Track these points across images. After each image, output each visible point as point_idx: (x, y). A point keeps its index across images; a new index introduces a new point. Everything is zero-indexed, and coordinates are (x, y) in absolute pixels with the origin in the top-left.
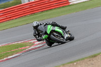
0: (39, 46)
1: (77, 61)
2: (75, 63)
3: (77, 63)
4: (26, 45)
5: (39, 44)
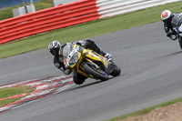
0: (43, 93)
4: (21, 92)
5: (44, 89)
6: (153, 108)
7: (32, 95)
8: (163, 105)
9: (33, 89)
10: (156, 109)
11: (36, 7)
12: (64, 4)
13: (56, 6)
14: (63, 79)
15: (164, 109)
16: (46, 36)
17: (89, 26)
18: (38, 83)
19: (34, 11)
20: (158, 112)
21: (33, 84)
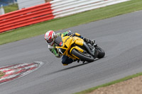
0: (11, 77)
6: (96, 88)
7: (3, 79)
8: (104, 86)
9: (3, 74)
10: (99, 89)
11: (5, 10)
12: (27, 8)
13: (20, 9)
14: (26, 66)
15: (105, 89)
16: (13, 33)
17: (45, 24)
18: (7, 69)
19: (3, 14)
20: (100, 91)
21: (3, 70)
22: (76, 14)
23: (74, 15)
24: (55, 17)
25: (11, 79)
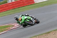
0: (17, 27)
1: (39, 35)
2: (37, 37)
3: (39, 37)
4: (10, 27)
5: (17, 26)
9: (14, 26)
10: (52, 32)
17: (31, 6)
18: (15, 24)
19: (14, 1)
21: (14, 24)
22: (43, 2)
23: (42, 2)
24: (35, 3)
25: (17, 28)
